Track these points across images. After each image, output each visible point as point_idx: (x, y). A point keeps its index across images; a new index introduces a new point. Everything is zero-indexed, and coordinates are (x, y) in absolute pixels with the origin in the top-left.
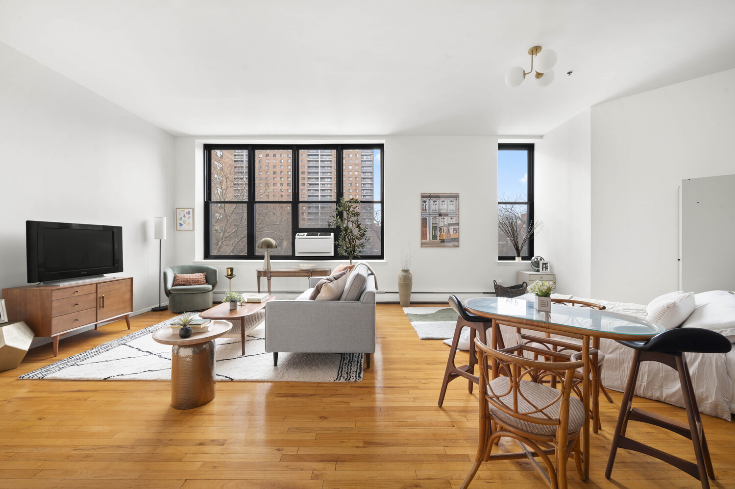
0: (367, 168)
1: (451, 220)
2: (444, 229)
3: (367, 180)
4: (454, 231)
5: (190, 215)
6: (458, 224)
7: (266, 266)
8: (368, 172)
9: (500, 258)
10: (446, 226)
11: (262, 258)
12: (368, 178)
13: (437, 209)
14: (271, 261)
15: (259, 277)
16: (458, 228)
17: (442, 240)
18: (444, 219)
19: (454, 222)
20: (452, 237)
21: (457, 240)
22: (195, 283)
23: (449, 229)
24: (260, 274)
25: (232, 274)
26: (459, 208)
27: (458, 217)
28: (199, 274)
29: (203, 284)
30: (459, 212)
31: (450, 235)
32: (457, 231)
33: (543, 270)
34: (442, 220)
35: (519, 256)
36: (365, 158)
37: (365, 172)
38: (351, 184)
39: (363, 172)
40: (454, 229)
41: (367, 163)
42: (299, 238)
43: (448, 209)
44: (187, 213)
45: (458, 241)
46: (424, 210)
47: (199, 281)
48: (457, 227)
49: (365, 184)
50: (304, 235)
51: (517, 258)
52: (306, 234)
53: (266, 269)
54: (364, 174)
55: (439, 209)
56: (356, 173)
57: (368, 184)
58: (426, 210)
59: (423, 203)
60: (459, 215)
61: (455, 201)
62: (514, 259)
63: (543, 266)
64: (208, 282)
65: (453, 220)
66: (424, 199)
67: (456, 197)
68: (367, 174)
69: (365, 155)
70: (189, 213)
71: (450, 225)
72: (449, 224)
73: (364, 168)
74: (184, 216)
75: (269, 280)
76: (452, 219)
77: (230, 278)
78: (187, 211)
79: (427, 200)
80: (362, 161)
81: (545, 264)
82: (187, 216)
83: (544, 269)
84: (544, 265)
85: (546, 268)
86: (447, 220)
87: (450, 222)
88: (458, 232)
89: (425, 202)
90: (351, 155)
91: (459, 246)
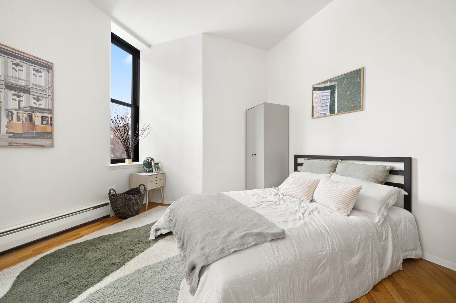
1: (36, 101)
2: (21, 115)
4: (42, 120)
6: (51, 111)
10: (23, 110)
13: (1, 74)
16: (51, 118)
17: (14, 134)
18: (19, 97)
19: (42, 107)
20: (38, 130)
21: (49, 135)
23: (30, 117)
26: (52, 86)
27: (52, 99)
30: (52, 93)
31: (34, 127)
32: (48, 121)
33: (155, 170)
34: (16, 98)
35: (129, 158)
40: (42, 117)
45: (52, 138)
48: (50, 116)
51: (127, 161)
55: (6, 76)
60: (52, 96)
61: (45, 72)
63: (155, 166)
65: (40, 102)
67: (48, 67)
71: (34, 109)
72: (31, 108)
76: (38, 100)
81: (157, 164)
83: (156, 169)
84: (156, 166)
85: (158, 168)
86: (28, 101)
87: (32, 105)
88: (51, 124)
91: (52, 146)
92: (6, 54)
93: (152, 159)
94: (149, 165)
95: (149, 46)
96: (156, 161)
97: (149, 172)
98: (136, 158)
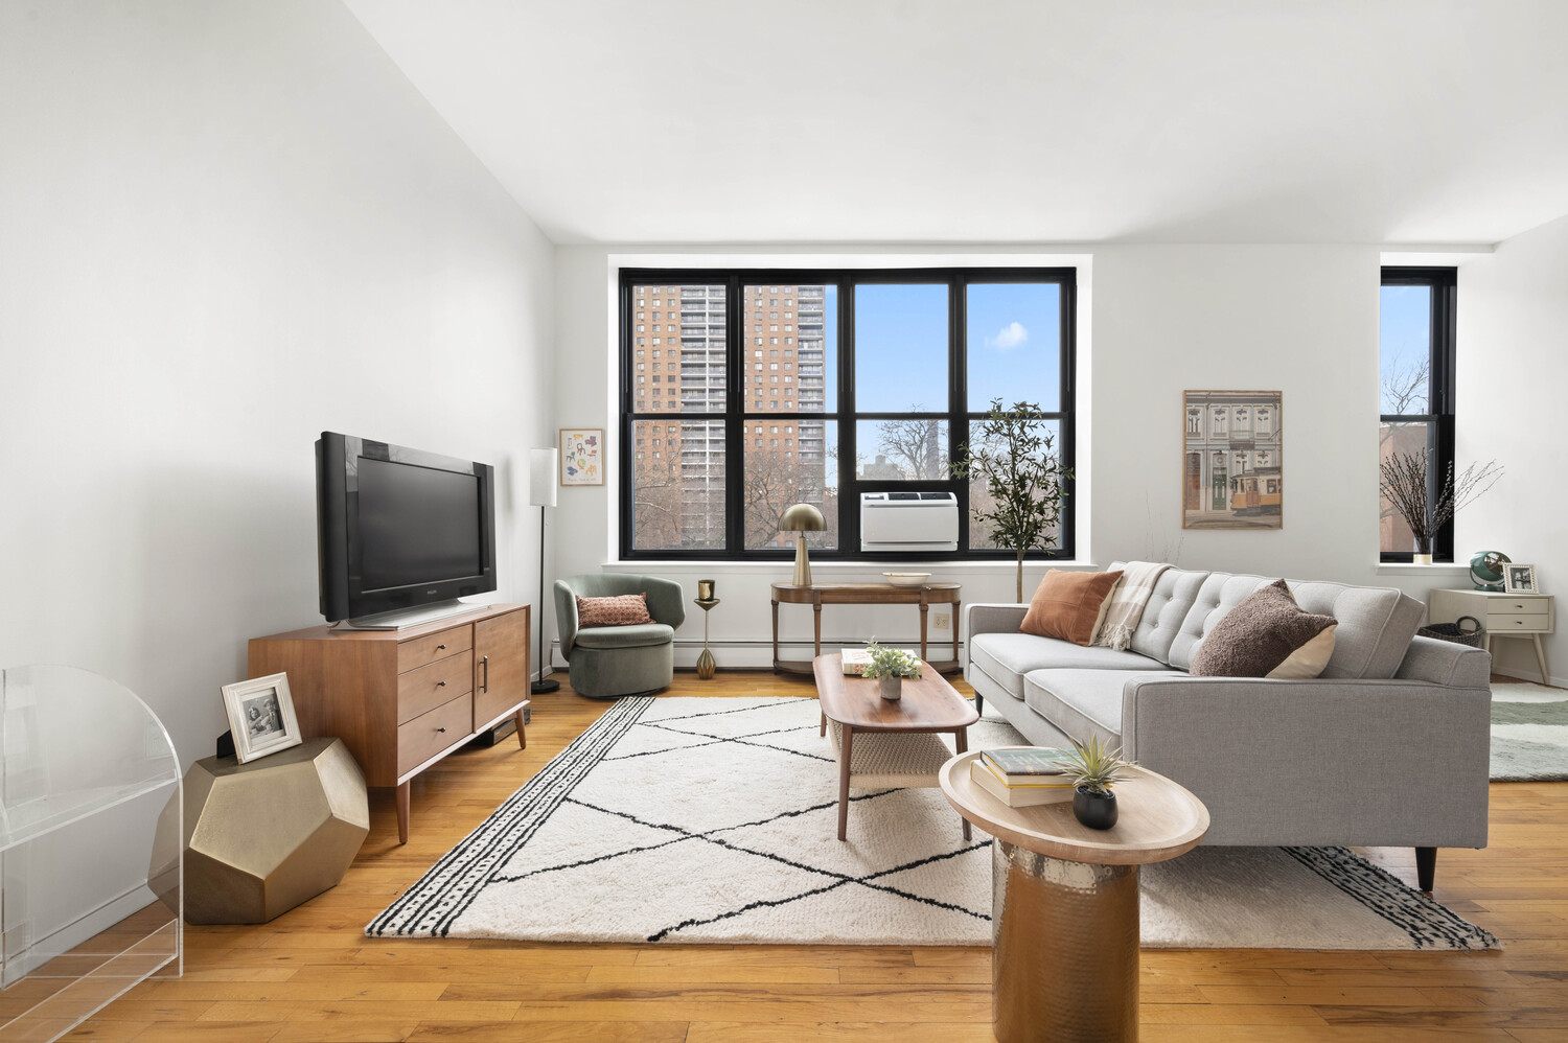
0: (810, 369)
1: (1260, 459)
2: (1244, 482)
3: (809, 394)
4: (1268, 487)
5: (594, 448)
6: (1278, 470)
7: (802, 579)
8: (813, 378)
9: (1386, 557)
10: (1248, 475)
11: (789, 555)
12: (812, 391)
13: (1226, 430)
14: (812, 564)
15: (775, 604)
16: (1280, 481)
17: (1238, 510)
18: (1243, 456)
19: (1269, 465)
20: (1264, 502)
21: (1275, 510)
22: (628, 619)
23: (1255, 483)
24: (783, 595)
25: (711, 598)
26: (1281, 429)
27: (1281, 450)
28: (633, 597)
29: (646, 622)
30: (1281, 440)
31: (1259, 497)
32: (1276, 487)
33: (1514, 587)
34: (1240, 459)
35: (1424, 550)
36: (806, 346)
37: (806, 378)
38: (776, 402)
39: (802, 378)
40: (1268, 481)
41: (810, 356)
42: (872, 506)
43: (1252, 431)
44: (587, 442)
45: (1280, 513)
46: (1189, 434)
47: (635, 614)
48: (1277, 477)
49: (806, 403)
50: (882, 498)
51: (1418, 557)
52: (886, 495)
53: (801, 584)
54: (804, 381)
55: (1231, 431)
56: (787, 379)
57: (813, 403)
58: (1197, 434)
59: (1190, 416)
60: (1281, 445)
61: (1271, 410)
62: (1408, 558)
63: (1513, 576)
64: (655, 617)
65: (1267, 459)
66: (1193, 406)
67: (1275, 399)
68: (809, 381)
69: (807, 341)
70: (592, 441)
71: (1259, 471)
72: (1256, 469)
73: (805, 369)
74: (580, 450)
75: (817, 612)
76: (1263, 456)
77: (707, 608)
78: (587, 435)
79: (1201, 408)
80: (800, 353)
81: (1521, 570)
82: (589, 449)
83: (1519, 584)
84: (1518, 575)
85: (1526, 581)
86: (1252, 460)
87: (1258, 465)
88: (1280, 491)
89: (1194, 413)
90: (776, 341)
91: (1280, 526)
92: (1231, 401)
93: (1502, 557)
94: (1490, 571)
95: (1489, 248)
96: (1517, 560)
97: (1491, 589)
98: (1445, 552)
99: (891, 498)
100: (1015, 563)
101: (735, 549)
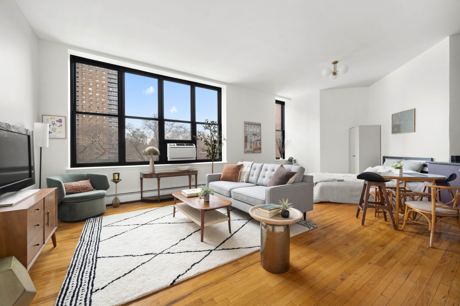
0: (112, 97)
2: (255, 143)
3: (112, 106)
5: (61, 124)
6: (260, 140)
7: (152, 170)
8: (114, 101)
9: (277, 158)
10: (255, 141)
11: (147, 163)
12: (114, 105)
13: (252, 131)
14: (155, 165)
15: (141, 179)
17: (254, 149)
18: (255, 137)
19: (259, 139)
21: (260, 149)
22: (84, 190)
23: (257, 143)
24: (145, 176)
25: (118, 179)
26: (261, 131)
28: (85, 181)
29: (92, 190)
31: (257, 146)
32: (260, 144)
33: (294, 163)
35: (281, 157)
36: (111, 89)
37: (111, 100)
38: (98, 108)
39: (110, 100)
41: (113, 93)
43: (256, 132)
44: (57, 121)
45: (261, 150)
46: (245, 131)
47: (87, 188)
48: (260, 142)
49: (111, 109)
50: (175, 145)
51: (281, 158)
52: (175, 144)
53: (152, 172)
54: (110, 101)
56: (103, 100)
57: (114, 109)
58: (247, 131)
59: (245, 127)
60: (261, 135)
61: (259, 127)
62: (279, 158)
64: (95, 188)
65: (259, 138)
66: (246, 125)
67: (259, 125)
68: (112, 101)
69: (111, 87)
70: (60, 121)
71: (258, 140)
72: (257, 140)
73: (110, 97)
74: (54, 124)
75: (159, 180)
76: (258, 137)
77: (116, 182)
78: (58, 118)
79: (247, 125)
80: (108, 91)
81: (294, 160)
82: (58, 124)
85: (296, 162)
86: (256, 137)
87: (257, 139)
89: (246, 127)
90: (98, 85)
91: (261, 152)
92: (253, 125)
93: (292, 158)
94: (291, 161)
95: (290, 99)
96: (294, 159)
97: (291, 164)
98: (284, 158)
99: (177, 145)
100: (211, 163)
101: (122, 161)
